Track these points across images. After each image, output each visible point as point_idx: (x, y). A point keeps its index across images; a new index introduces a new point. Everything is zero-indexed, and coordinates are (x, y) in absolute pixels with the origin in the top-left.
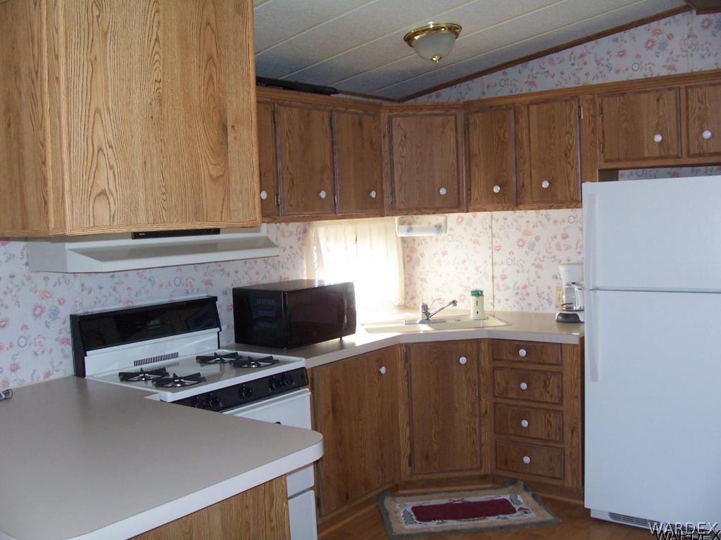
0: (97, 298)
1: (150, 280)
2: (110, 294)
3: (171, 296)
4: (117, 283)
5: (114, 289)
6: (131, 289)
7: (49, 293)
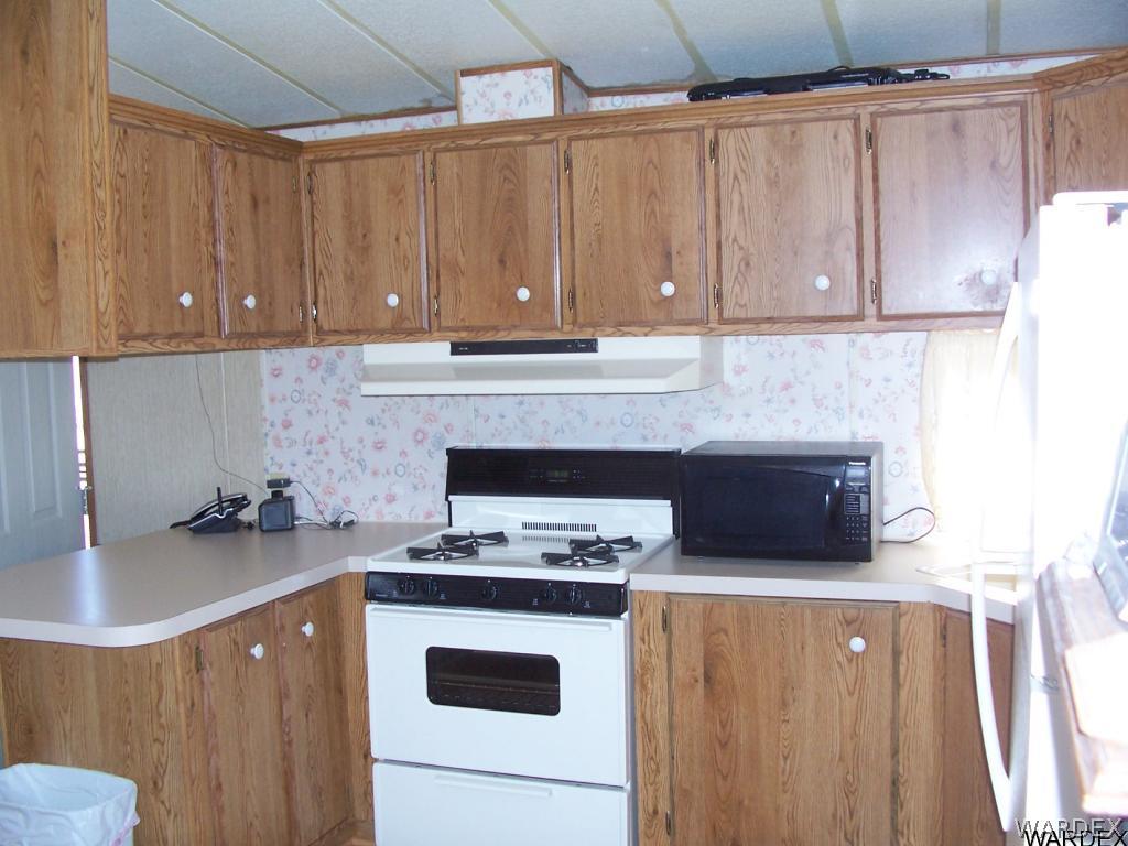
0: (496, 429)
1: (579, 413)
2: (516, 428)
3: (615, 441)
4: (527, 413)
5: (522, 421)
6: (548, 424)
7: (433, 416)
